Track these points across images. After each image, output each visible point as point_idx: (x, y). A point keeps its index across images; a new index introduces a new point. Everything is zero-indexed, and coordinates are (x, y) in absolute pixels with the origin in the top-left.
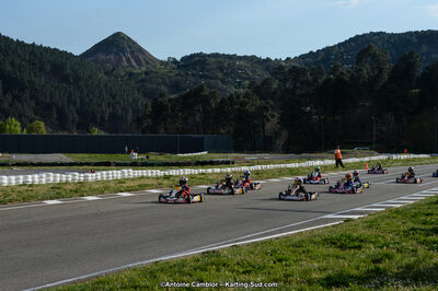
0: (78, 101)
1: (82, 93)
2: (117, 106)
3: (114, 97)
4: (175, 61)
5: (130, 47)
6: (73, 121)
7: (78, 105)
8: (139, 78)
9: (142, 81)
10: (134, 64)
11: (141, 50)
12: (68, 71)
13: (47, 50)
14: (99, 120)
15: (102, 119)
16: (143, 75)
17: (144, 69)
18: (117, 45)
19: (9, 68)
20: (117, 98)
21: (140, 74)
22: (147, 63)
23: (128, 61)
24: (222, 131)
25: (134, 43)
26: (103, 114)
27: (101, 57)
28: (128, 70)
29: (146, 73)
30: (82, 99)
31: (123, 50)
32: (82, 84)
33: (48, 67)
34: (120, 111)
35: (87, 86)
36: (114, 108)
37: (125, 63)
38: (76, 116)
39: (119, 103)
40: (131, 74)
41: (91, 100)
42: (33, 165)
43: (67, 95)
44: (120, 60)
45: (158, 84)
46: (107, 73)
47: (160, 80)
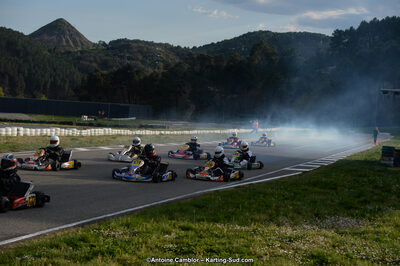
0: (26, 72)
1: (30, 65)
2: (57, 78)
3: (55, 70)
4: (104, 44)
5: (69, 31)
6: (22, 88)
7: (26, 75)
8: (76, 55)
9: (79, 58)
10: (72, 44)
11: (78, 34)
12: (20, 47)
14: (42, 88)
15: (45, 85)
16: (79, 54)
17: (79, 49)
18: (58, 28)
20: (58, 71)
21: (77, 53)
22: (83, 44)
23: (67, 41)
25: (73, 28)
27: (46, 37)
28: (67, 48)
29: (81, 52)
30: (29, 70)
31: (63, 33)
32: (30, 58)
33: (4, 43)
34: (59, 81)
35: (33, 60)
36: (54, 78)
37: (65, 44)
38: (24, 83)
39: (59, 75)
40: (69, 52)
41: (36, 72)
42: (12, 121)
43: (17, 66)
44: (60, 41)
45: (91, 62)
46: (50, 51)
47: (92, 59)
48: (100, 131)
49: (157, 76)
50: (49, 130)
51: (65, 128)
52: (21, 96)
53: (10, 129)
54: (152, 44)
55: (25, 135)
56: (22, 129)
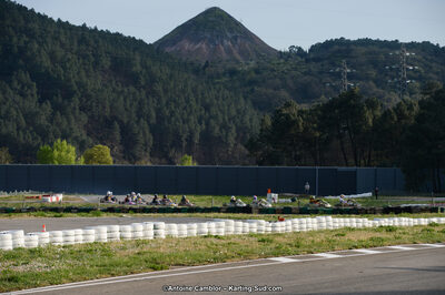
0: (154, 114)
1: (159, 101)
2: (212, 122)
3: (207, 108)
4: (300, 52)
5: (231, 31)
6: (146, 145)
7: (153, 121)
8: (248, 77)
9: (252, 83)
10: (238, 57)
12: (138, 68)
13: (105, 35)
14: (184, 144)
15: (190, 140)
16: (253, 75)
18: (213, 24)
19: (47, 63)
20: (214, 110)
21: (249, 72)
22: (258, 55)
23: (229, 51)
25: (238, 24)
26: (192, 134)
27: (187, 45)
28: (229, 65)
29: (257, 71)
30: (158, 111)
31: (220, 36)
32: (159, 88)
33: (106, 62)
34: (217, 129)
35: (166, 91)
36: (207, 124)
37: (224, 56)
38: (150, 136)
39: (215, 117)
40: (233, 73)
41: (172, 113)
43: (135, 104)
44: (216, 51)
45: (276, 88)
46: (196, 72)
47: (278, 81)
48: (310, 223)
49: (410, 107)
50: (213, 225)
51: (244, 220)
52: (146, 162)
53: (140, 226)
54: (395, 45)
55: (169, 237)
56: (162, 225)
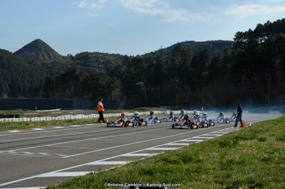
0: (10, 79)
1: (13, 74)
2: (34, 82)
3: (32, 77)
4: (71, 57)
5: (45, 48)
6: (6, 91)
7: (10, 81)
8: (49, 66)
9: (50, 68)
10: (46, 57)
11: (51, 50)
12: (5, 61)
14: (22, 91)
15: (24, 90)
16: (51, 64)
17: (52, 61)
18: (37, 47)
20: (34, 77)
21: (49, 64)
22: (55, 57)
23: (43, 56)
24: (85, 96)
25: (47, 45)
26: (25, 87)
27: (27, 53)
28: (43, 61)
29: (53, 63)
30: (12, 78)
31: (40, 49)
34: (35, 85)
36: (32, 84)
37: (42, 58)
38: (8, 88)
39: (35, 80)
40: (43, 64)
41: (18, 79)
44: (39, 55)
45: (59, 69)
46: (29, 63)
47: (60, 67)
52: (5, 97)
